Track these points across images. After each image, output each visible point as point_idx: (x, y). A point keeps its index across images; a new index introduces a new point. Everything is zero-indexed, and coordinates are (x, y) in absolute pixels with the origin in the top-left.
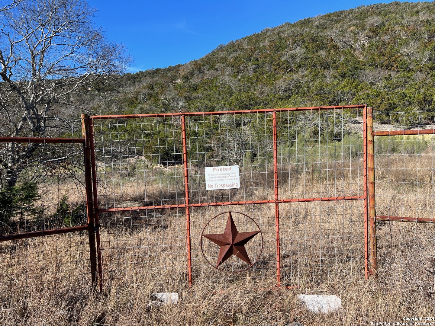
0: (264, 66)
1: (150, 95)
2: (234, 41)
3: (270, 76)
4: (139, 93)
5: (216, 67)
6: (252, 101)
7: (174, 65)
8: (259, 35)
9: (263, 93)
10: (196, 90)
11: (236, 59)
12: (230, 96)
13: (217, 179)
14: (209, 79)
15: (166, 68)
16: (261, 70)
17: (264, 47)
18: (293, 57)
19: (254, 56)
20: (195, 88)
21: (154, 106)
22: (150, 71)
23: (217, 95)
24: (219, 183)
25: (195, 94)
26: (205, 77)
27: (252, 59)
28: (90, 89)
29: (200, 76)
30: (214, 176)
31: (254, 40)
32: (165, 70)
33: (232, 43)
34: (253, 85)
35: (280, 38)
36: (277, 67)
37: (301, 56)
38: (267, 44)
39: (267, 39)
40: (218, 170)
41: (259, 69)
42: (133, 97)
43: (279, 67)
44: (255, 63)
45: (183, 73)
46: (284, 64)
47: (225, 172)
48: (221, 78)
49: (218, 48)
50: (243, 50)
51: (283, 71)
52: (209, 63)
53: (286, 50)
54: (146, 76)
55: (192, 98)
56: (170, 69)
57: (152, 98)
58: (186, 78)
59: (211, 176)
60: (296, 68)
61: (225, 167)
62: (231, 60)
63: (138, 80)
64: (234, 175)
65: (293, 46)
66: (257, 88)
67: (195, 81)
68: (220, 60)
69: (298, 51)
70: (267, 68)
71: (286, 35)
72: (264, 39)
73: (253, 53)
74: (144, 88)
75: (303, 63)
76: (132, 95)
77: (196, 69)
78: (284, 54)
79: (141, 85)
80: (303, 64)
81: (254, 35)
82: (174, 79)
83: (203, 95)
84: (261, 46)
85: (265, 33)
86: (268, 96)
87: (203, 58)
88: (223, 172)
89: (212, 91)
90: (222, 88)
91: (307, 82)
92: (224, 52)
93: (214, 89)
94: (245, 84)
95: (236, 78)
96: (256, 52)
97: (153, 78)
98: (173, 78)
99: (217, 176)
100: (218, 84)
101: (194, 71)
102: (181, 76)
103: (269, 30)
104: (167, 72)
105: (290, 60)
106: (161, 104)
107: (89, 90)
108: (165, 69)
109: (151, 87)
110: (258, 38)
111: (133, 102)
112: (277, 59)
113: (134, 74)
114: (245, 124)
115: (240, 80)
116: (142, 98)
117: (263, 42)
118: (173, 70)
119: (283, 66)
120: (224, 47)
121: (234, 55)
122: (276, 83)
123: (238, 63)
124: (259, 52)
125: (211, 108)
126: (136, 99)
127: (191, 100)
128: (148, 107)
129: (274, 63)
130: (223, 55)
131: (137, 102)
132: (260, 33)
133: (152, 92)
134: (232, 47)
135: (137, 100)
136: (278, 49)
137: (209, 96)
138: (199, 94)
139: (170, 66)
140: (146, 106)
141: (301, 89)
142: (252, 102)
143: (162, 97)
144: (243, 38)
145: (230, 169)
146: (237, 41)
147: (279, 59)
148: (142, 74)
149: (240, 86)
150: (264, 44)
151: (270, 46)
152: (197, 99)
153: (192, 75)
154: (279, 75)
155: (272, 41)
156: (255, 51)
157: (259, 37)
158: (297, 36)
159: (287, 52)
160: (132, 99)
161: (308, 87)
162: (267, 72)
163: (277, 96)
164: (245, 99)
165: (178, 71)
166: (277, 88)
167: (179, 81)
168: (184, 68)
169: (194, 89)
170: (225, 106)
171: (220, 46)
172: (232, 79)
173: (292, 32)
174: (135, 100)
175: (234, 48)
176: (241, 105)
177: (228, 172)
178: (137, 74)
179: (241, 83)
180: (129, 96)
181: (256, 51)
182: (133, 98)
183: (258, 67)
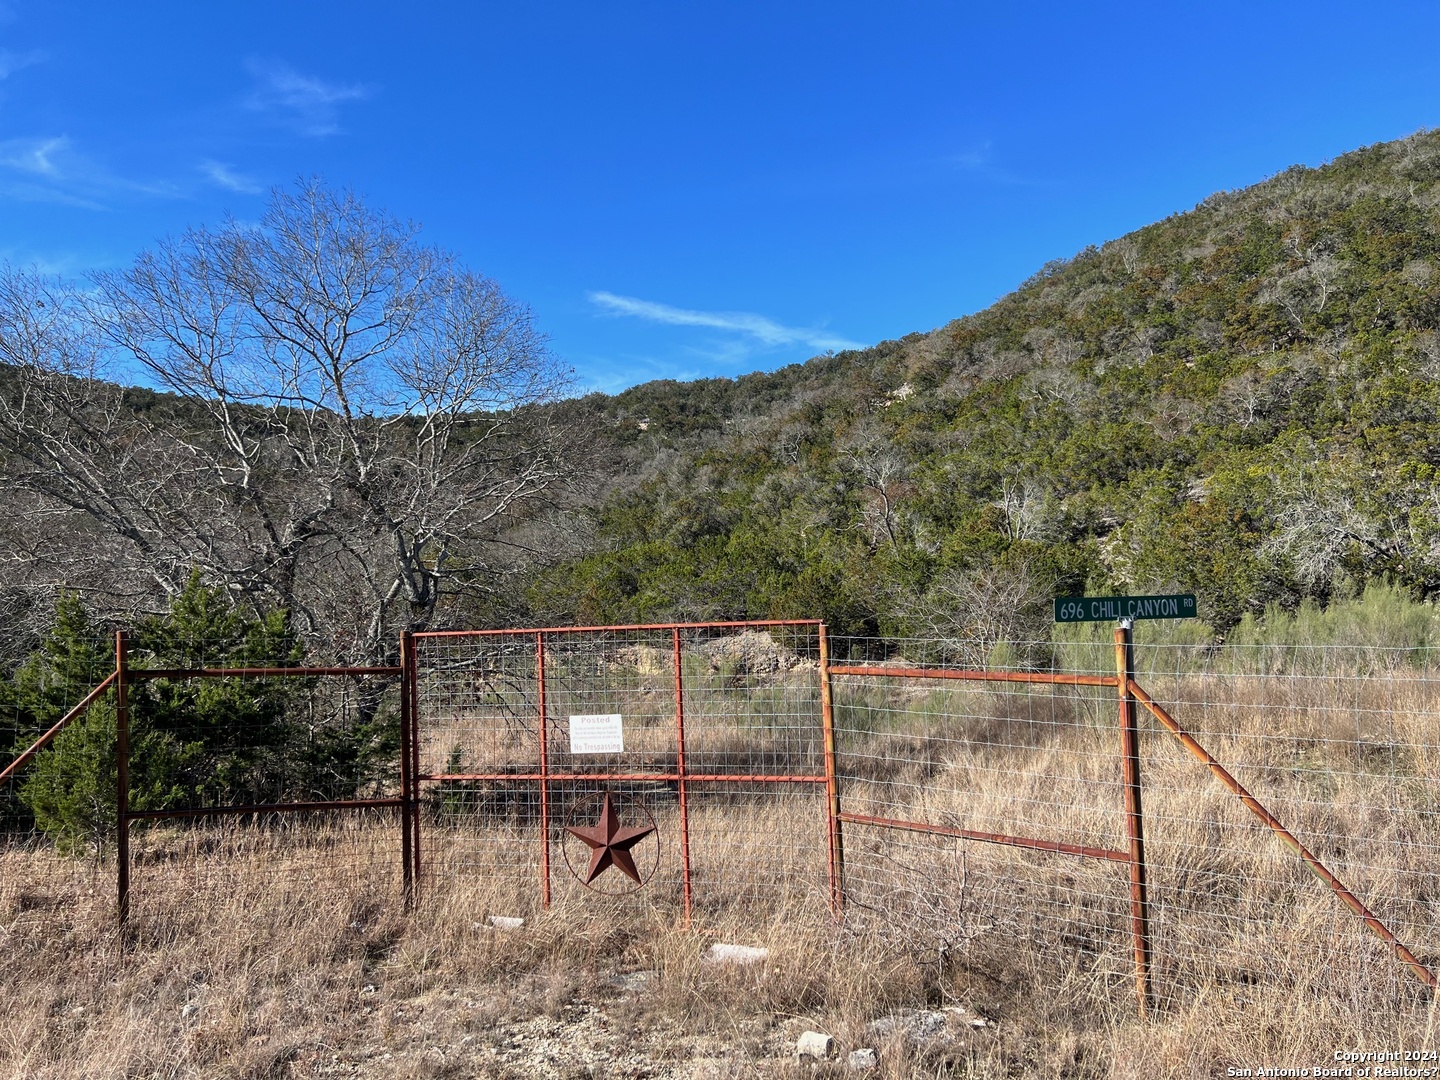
0: (1193, 329)
1: (810, 440)
2: (1099, 246)
3: (1208, 364)
4: (776, 435)
5: (1026, 340)
6: (1134, 453)
7: (896, 337)
8: (1185, 220)
9: (1176, 423)
10: (950, 418)
11: (1093, 309)
12: (1063, 436)
13: (587, 735)
14: (998, 382)
15: (871, 350)
16: (1180, 341)
17: (1198, 263)
18: (1304, 292)
19: (1160, 295)
20: (950, 412)
21: (814, 477)
22: (820, 361)
23: (1019, 435)
24: (591, 742)
25: (947, 434)
26: (986, 377)
27: (1151, 306)
28: (643, 426)
29: (972, 370)
30: (583, 731)
31: (1167, 239)
32: (866, 356)
33: (1091, 253)
34: (1146, 395)
35: (1258, 227)
36: (1240, 330)
37: (1333, 288)
38: (1209, 251)
39: (1212, 235)
40: (589, 721)
41: (1173, 338)
42: (760, 448)
43: (1249, 329)
44: (1158, 319)
45: (919, 365)
46: (1266, 317)
47: (600, 725)
48: (1036, 376)
49: (1042, 273)
50: (1123, 277)
51: (1263, 342)
52: (1006, 325)
53: (1276, 268)
54: (806, 379)
55: (936, 445)
56: (882, 352)
57: (816, 450)
58: (927, 381)
59: (578, 731)
60: (1314, 329)
61: (590, 717)
62: (1080, 315)
63: (782, 391)
64: (614, 730)
65: (1304, 252)
66: (1155, 407)
67: (952, 388)
68: (1044, 314)
69: (1324, 269)
70: (1202, 333)
71: (1283, 214)
72: (1203, 232)
73: (1157, 286)
74: (794, 419)
75: (1340, 311)
76: (756, 443)
77: (958, 349)
78: (1266, 283)
79: (786, 410)
80: (1342, 316)
81: (1169, 220)
82: (891, 383)
83: (972, 434)
84: (1189, 259)
85: (1206, 211)
86: (1193, 432)
87: (986, 313)
88: (596, 725)
89: (1003, 422)
90: (1037, 411)
91: (1344, 379)
92: (1061, 287)
93: (1011, 415)
94: (1114, 395)
95: (1085, 375)
96: (1168, 283)
97: (827, 384)
98: (886, 381)
99: (587, 731)
100: (1023, 398)
101: (952, 356)
102: (910, 375)
103: (1226, 198)
104: (873, 361)
105: (1289, 303)
106: (837, 469)
107: (640, 431)
108: (867, 354)
109: (816, 415)
110: (1181, 230)
111: (756, 465)
112: (1241, 301)
113: (771, 374)
114: (1103, 531)
115: (1098, 382)
116: (786, 449)
117: (1193, 247)
118: (891, 352)
119: (1264, 325)
120: (1062, 269)
121: (1089, 295)
122: (1225, 388)
123: (1098, 325)
124: (1178, 282)
125: (989, 478)
126: (768, 452)
127: (932, 451)
128: (795, 481)
129: (1229, 316)
130: (1052, 296)
131: (769, 464)
132: (1191, 211)
133: (817, 431)
134: (1089, 267)
135: (770, 458)
136: (1246, 268)
137: (991, 436)
138: (960, 434)
139: (884, 343)
140: (788, 478)
141: (1322, 405)
142: (1136, 456)
143: (841, 446)
144: (1130, 235)
145: (608, 720)
146: (1109, 245)
147: (1249, 300)
148: (794, 372)
149: (1100, 402)
150: (1197, 253)
151: (1216, 260)
152: (952, 448)
153: (946, 367)
154: (1242, 358)
155: (1230, 240)
156: (1163, 279)
157: (1185, 227)
158: (1325, 215)
159: (1281, 275)
160: (756, 454)
161: (1349, 397)
162: (1203, 349)
163: (1229, 433)
164: (1110, 446)
165: (903, 357)
166: (1230, 404)
167: (904, 391)
168: (924, 347)
169: (946, 416)
170: (1038, 469)
171: (1048, 266)
172: (1073, 378)
173: (1304, 202)
174: (764, 458)
175: (1094, 273)
176: (1095, 466)
177: (605, 724)
178: (782, 374)
179: (1102, 392)
180: (747, 445)
181: (1168, 279)
182: (759, 450)
183: (1172, 330)
